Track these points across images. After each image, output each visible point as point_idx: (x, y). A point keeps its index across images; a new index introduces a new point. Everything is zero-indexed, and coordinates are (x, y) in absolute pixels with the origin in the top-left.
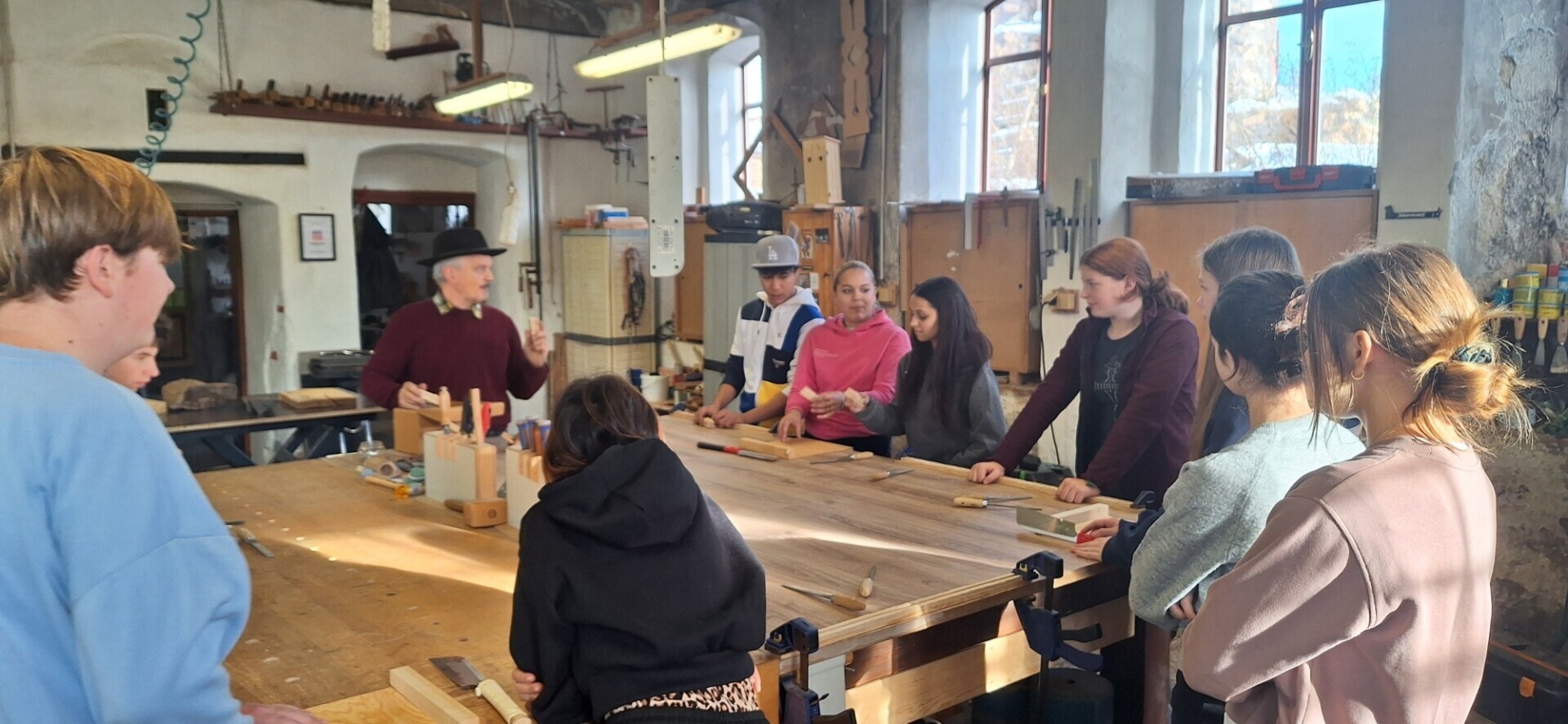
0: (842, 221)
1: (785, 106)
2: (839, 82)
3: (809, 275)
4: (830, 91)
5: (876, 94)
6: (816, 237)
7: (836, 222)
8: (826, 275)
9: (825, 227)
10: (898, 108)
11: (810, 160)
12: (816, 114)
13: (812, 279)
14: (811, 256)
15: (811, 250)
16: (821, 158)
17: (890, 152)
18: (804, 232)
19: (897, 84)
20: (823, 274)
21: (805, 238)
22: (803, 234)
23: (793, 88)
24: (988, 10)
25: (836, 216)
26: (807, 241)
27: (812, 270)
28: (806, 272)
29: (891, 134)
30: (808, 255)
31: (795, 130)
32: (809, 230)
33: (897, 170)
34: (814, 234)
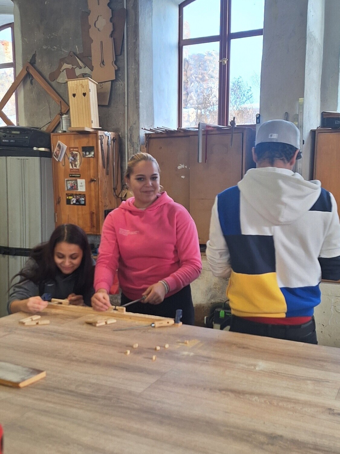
0: (103, 140)
1: (38, 60)
2: (87, 42)
3: (76, 180)
4: (78, 50)
5: (119, 53)
6: (82, 153)
7: (99, 141)
8: (92, 180)
9: (91, 145)
10: (137, 63)
11: (74, 95)
12: (65, 66)
13: (79, 184)
14: (78, 167)
15: (78, 163)
16: (84, 94)
17: (131, 94)
18: (72, 149)
19: (136, 45)
20: (89, 180)
21: (72, 153)
22: (70, 151)
23: (44, 47)
24: (181, 7)
25: (100, 137)
26: (74, 156)
27: (79, 177)
28: (74, 178)
29: (132, 81)
30: (76, 166)
31: (47, 78)
32: (77, 148)
33: (138, 108)
34: (80, 150)
